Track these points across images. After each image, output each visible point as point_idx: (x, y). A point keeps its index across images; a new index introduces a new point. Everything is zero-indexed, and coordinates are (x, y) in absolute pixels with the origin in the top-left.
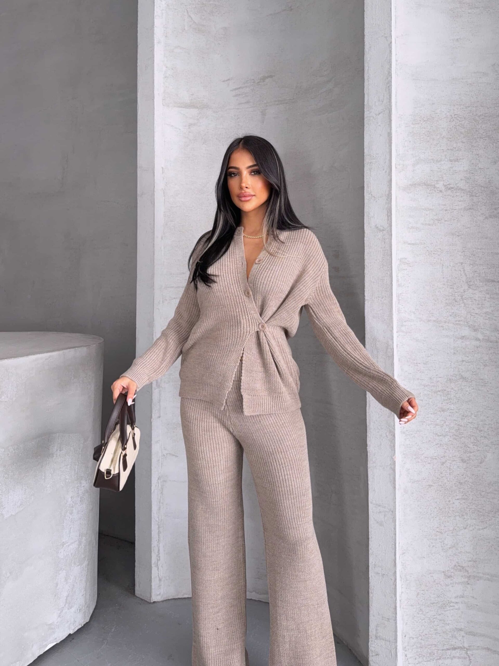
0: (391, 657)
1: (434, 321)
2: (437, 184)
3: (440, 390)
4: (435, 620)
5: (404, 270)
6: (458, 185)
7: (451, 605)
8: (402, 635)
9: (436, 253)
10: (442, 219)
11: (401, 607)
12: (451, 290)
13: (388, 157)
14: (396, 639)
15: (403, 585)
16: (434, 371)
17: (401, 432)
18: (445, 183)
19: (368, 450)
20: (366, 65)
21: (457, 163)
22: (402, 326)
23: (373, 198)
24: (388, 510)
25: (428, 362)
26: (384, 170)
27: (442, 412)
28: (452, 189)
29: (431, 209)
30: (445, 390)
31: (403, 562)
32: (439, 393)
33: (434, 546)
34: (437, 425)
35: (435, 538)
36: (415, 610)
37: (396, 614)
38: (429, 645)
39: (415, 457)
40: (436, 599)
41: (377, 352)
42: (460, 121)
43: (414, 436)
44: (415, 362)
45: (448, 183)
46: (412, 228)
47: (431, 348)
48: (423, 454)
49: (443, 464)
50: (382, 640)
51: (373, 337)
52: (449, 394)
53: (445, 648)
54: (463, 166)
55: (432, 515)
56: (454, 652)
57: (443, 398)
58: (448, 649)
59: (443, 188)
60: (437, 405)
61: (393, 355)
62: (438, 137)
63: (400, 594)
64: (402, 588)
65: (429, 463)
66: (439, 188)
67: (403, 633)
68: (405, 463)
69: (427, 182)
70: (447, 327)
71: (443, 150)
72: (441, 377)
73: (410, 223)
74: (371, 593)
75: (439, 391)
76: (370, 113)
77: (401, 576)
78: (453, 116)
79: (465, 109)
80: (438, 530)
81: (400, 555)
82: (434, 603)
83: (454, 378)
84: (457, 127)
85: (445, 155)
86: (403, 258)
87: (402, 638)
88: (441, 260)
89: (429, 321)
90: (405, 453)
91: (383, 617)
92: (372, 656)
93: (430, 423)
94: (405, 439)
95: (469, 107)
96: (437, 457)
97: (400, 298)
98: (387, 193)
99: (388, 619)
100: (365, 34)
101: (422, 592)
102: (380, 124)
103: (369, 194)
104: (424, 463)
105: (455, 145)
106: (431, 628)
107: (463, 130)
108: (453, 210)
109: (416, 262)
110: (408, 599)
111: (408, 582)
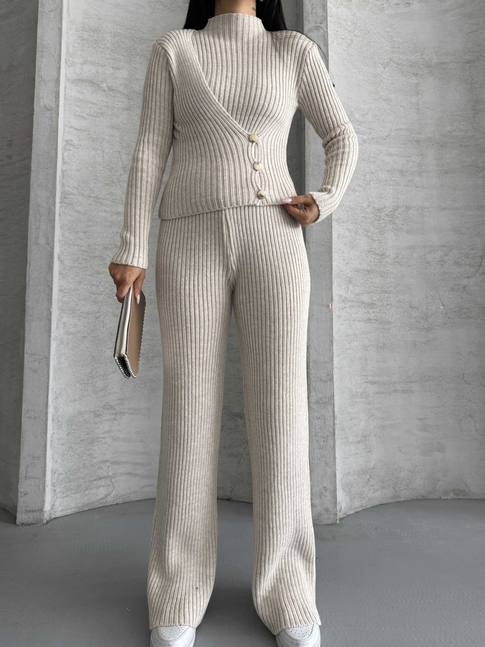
1: (95, 197)
2: (101, 84)
3: (97, 255)
4: (83, 455)
5: (70, 150)
6: (119, 89)
7: (99, 440)
8: (52, 473)
9: (98, 140)
10: (104, 114)
11: (52, 447)
12: (110, 173)
13: (58, 48)
14: (44, 476)
15: (55, 426)
16: (93, 239)
18: (108, 85)
21: (118, 71)
22: (65, 198)
24: (42, 358)
25: (87, 231)
26: (54, 58)
27: (98, 275)
28: (114, 91)
29: (95, 104)
30: (102, 256)
31: (56, 406)
32: (96, 259)
33: (85, 390)
34: (93, 285)
35: (87, 382)
36: (65, 448)
38: (77, 479)
39: (71, 312)
40: (86, 436)
41: (41, 217)
42: (121, 39)
43: (72, 294)
44: (76, 230)
45: (110, 86)
46: (79, 116)
47: (90, 220)
48: (79, 310)
49: (97, 318)
50: (31, 479)
52: (105, 260)
53: (92, 479)
54: (123, 74)
55: (86, 363)
56: (100, 481)
57: (99, 262)
58: (95, 480)
59: (106, 89)
60: (94, 269)
62: (104, 46)
63: (52, 435)
65: (85, 318)
66: (102, 87)
67: (53, 470)
68: (61, 317)
69: (93, 80)
70: (105, 203)
71: (107, 57)
72: (98, 245)
73: (77, 112)
74: (23, 437)
75: (96, 257)
77: (53, 419)
78: (116, 33)
79: (126, 30)
80: (90, 375)
81: (53, 399)
82: (83, 440)
83: (109, 246)
84: (119, 42)
85: (109, 63)
86: (69, 140)
87: (52, 475)
88: (102, 147)
89: (90, 197)
90: (62, 308)
91: (33, 457)
92: (21, 496)
93: (87, 283)
94: (63, 296)
95: (129, 29)
96: (92, 313)
97: (65, 174)
98: (56, 78)
99: (38, 457)
101: (73, 431)
102: (52, 20)
103: (40, 78)
104: (80, 318)
105: (117, 56)
106: (80, 463)
107: (124, 46)
108: (114, 108)
109: (81, 145)
110: (59, 438)
111: (60, 423)
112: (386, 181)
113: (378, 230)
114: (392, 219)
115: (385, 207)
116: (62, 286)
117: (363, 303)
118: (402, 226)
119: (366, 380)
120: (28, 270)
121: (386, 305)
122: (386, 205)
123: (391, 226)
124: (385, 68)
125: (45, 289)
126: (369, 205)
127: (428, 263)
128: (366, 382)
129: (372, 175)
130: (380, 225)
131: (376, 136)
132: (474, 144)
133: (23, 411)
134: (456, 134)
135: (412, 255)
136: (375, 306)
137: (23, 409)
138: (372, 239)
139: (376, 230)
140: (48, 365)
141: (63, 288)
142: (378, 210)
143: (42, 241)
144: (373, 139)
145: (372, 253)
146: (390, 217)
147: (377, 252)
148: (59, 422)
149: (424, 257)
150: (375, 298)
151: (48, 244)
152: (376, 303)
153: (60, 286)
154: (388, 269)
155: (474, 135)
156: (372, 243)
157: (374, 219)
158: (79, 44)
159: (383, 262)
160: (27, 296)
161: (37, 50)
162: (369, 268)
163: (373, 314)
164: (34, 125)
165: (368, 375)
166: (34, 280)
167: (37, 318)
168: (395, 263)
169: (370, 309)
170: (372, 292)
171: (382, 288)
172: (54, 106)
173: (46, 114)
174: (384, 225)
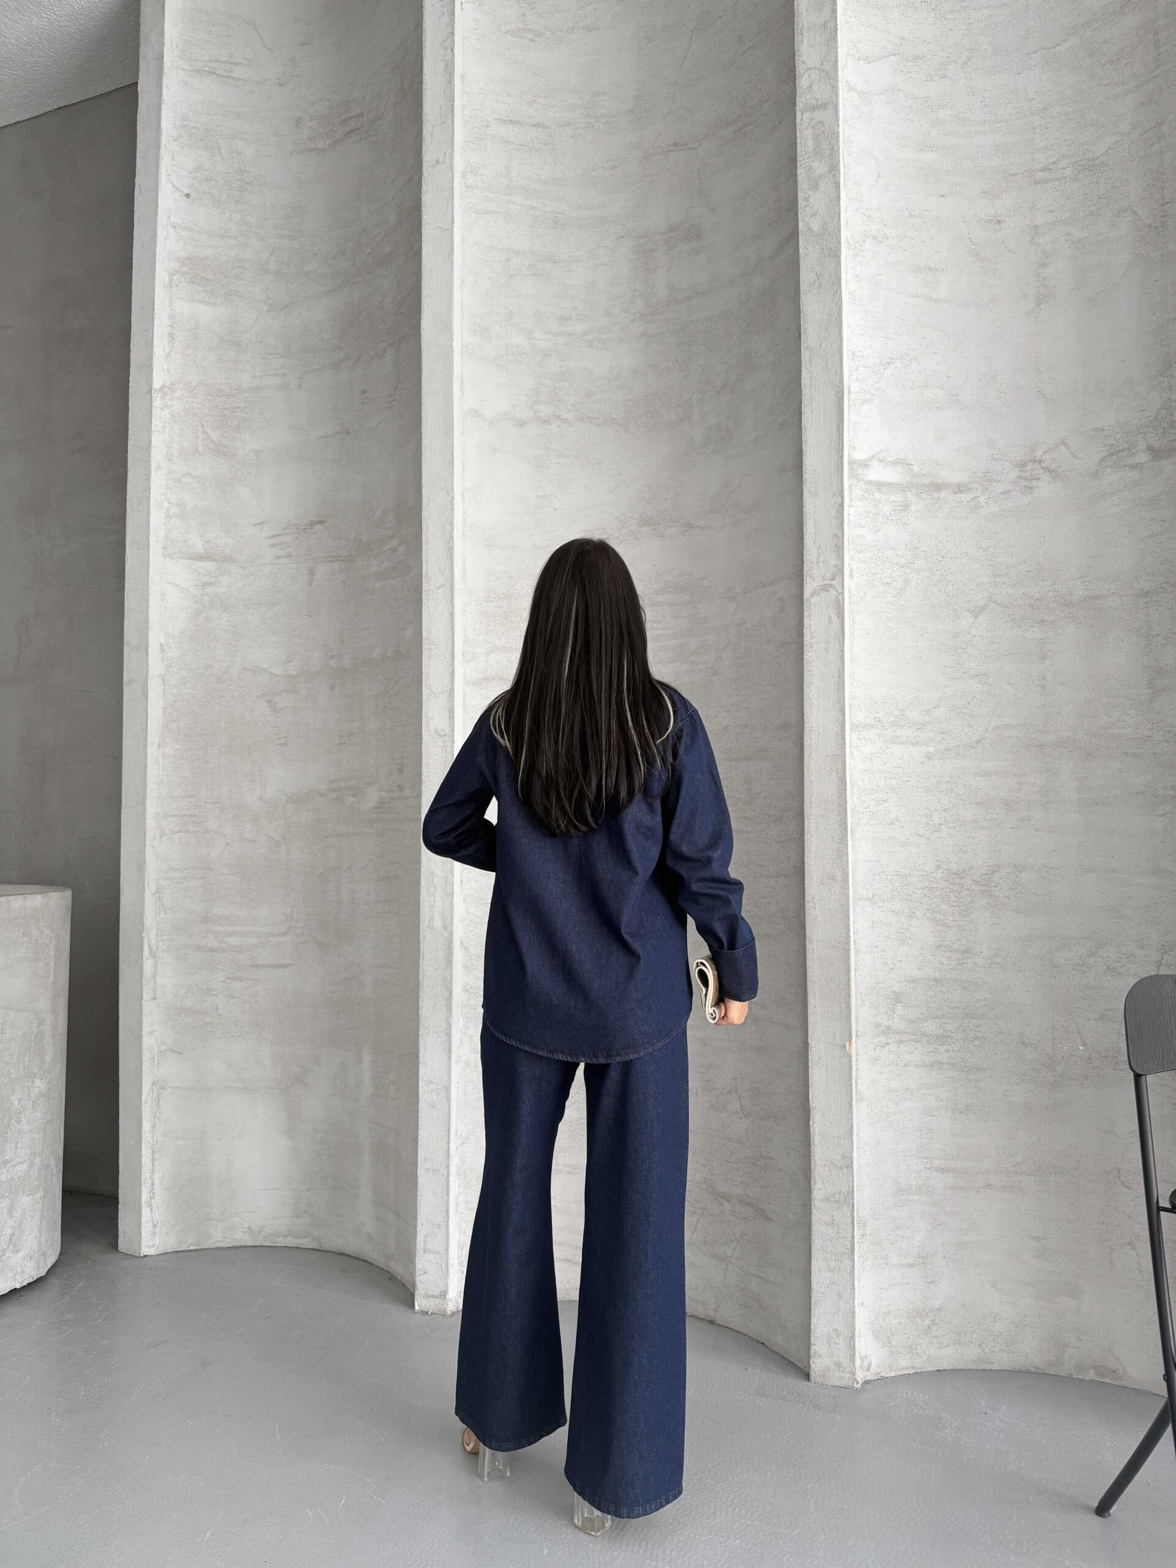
0: (441, 1273)
11: (458, 1212)
13: (450, 642)
14: (447, 1249)
17: (464, 989)
19: (420, 1013)
20: (424, 524)
23: (433, 694)
24: (441, 1087)
26: (445, 659)
31: (462, 1154)
37: (448, 1217)
41: (435, 890)
50: (431, 1254)
51: (430, 871)
61: (452, 893)
63: (457, 1194)
64: (459, 1187)
68: (467, 1029)
74: (420, 1196)
76: (429, 585)
77: (458, 1173)
87: (459, 1251)
90: (468, 1015)
91: (433, 1224)
92: (420, 1275)
94: (468, 998)
98: (449, 688)
99: (439, 1225)
100: (423, 484)
102: (440, 600)
103: (428, 689)
110: (467, 1201)
111: (468, 1179)
112: (975, 821)
113: (957, 908)
114: (986, 888)
115: (971, 867)
116: (467, 984)
117: (924, 1034)
118: (1007, 899)
119: (929, 1166)
120: (421, 965)
121: (972, 1039)
122: (974, 864)
123: (985, 900)
124: (976, 617)
125: (443, 991)
126: (938, 867)
127: (1056, 967)
128: (929, 1169)
129: (944, 813)
130: (961, 900)
131: (955, 745)
132: (1150, 752)
133: (419, 1160)
134: (1116, 731)
135: (1026, 953)
136: (949, 1040)
137: (419, 1156)
138: (944, 925)
139: (954, 908)
140: (449, 1100)
141: (468, 987)
142: (957, 874)
143: (438, 923)
144: (948, 750)
145: (944, 948)
146: (983, 885)
147: (956, 946)
148: (466, 1177)
149: (1048, 956)
150: (950, 1027)
151: (445, 929)
152: (953, 1034)
153: (464, 984)
154: (977, 976)
155: (1151, 735)
156: (944, 932)
157: (948, 890)
158: (482, 624)
159: (967, 963)
160: (420, 1000)
161: (423, 648)
162: (937, 975)
163: (946, 1054)
164: (423, 758)
165: (934, 1158)
166: (428, 978)
167: (434, 1032)
168: (993, 965)
169: (940, 1045)
170: (943, 1016)
171: (964, 1009)
172: (447, 730)
173: (438, 742)
174: (969, 899)
